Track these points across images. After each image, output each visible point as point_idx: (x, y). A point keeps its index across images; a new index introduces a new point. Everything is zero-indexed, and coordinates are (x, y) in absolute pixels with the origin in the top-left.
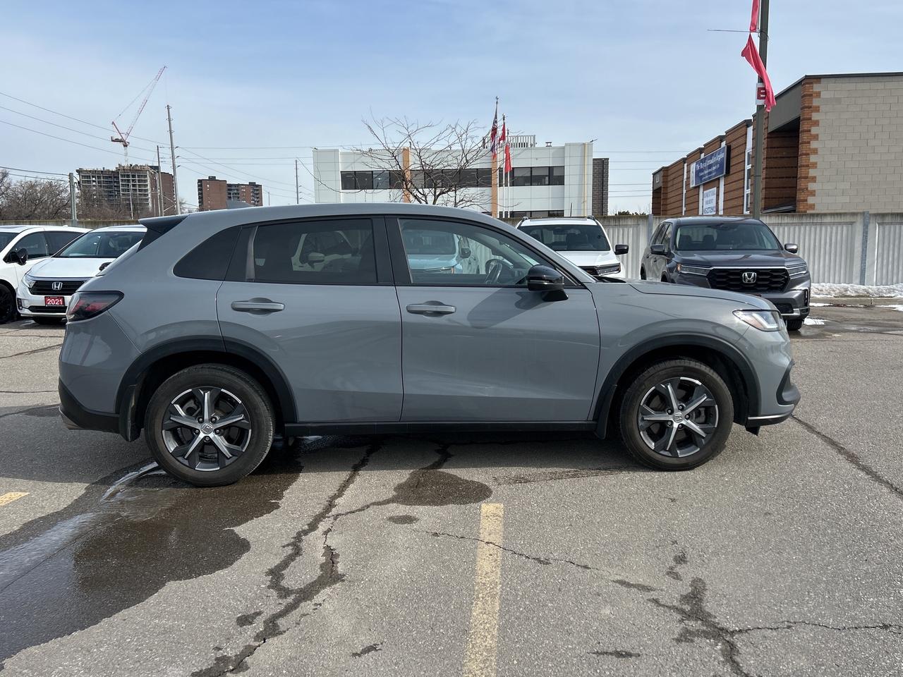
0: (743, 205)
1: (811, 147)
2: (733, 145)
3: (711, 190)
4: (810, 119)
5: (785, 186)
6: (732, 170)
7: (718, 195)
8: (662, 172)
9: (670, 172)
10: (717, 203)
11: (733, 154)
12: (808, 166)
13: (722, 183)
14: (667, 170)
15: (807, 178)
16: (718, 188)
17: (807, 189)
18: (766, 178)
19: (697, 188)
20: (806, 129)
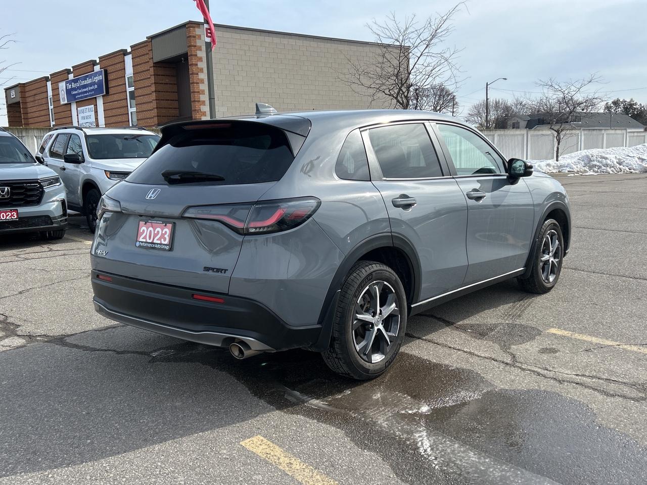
0: (129, 121)
1: (199, 78)
2: (110, 69)
3: (87, 107)
4: (196, 55)
5: (171, 107)
6: (111, 91)
7: (96, 112)
8: (17, 88)
9: (27, 89)
10: (97, 119)
11: (110, 77)
12: (198, 92)
13: (100, 102)
14: (24, 87)
15: (199, 101)
16: (96, 105)
17: (200, 110)
18: (156, 100)
19: (69, 104)
20: (194, 63)
